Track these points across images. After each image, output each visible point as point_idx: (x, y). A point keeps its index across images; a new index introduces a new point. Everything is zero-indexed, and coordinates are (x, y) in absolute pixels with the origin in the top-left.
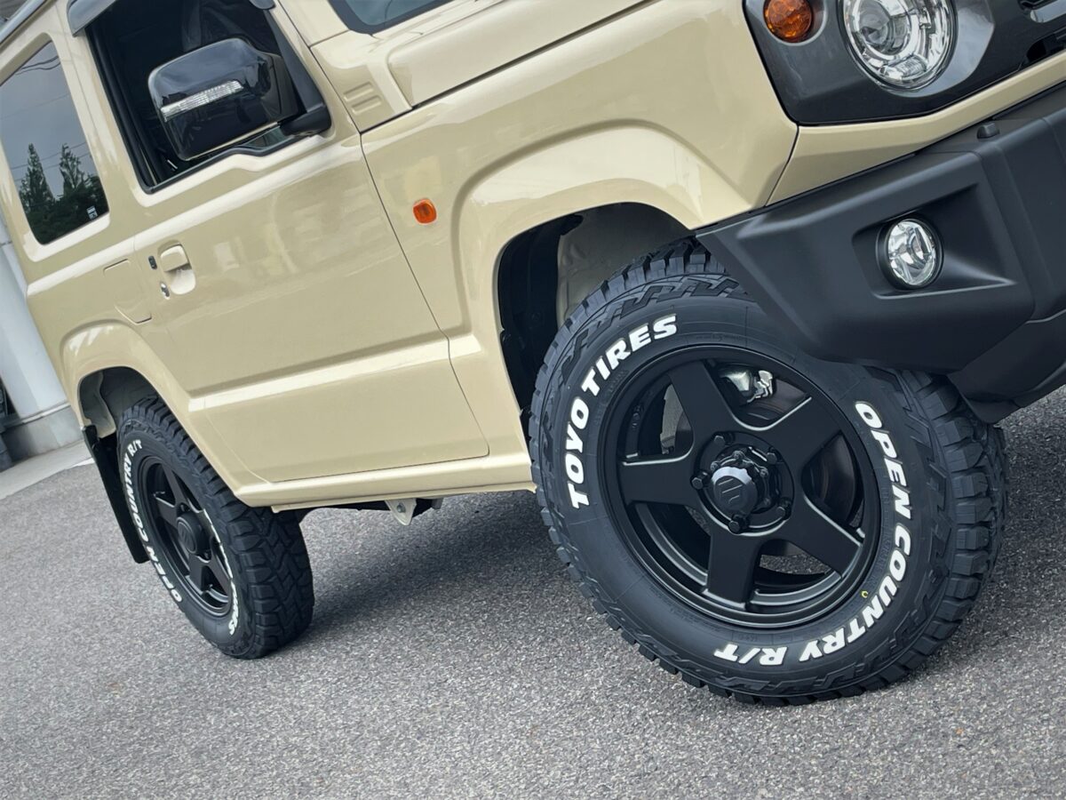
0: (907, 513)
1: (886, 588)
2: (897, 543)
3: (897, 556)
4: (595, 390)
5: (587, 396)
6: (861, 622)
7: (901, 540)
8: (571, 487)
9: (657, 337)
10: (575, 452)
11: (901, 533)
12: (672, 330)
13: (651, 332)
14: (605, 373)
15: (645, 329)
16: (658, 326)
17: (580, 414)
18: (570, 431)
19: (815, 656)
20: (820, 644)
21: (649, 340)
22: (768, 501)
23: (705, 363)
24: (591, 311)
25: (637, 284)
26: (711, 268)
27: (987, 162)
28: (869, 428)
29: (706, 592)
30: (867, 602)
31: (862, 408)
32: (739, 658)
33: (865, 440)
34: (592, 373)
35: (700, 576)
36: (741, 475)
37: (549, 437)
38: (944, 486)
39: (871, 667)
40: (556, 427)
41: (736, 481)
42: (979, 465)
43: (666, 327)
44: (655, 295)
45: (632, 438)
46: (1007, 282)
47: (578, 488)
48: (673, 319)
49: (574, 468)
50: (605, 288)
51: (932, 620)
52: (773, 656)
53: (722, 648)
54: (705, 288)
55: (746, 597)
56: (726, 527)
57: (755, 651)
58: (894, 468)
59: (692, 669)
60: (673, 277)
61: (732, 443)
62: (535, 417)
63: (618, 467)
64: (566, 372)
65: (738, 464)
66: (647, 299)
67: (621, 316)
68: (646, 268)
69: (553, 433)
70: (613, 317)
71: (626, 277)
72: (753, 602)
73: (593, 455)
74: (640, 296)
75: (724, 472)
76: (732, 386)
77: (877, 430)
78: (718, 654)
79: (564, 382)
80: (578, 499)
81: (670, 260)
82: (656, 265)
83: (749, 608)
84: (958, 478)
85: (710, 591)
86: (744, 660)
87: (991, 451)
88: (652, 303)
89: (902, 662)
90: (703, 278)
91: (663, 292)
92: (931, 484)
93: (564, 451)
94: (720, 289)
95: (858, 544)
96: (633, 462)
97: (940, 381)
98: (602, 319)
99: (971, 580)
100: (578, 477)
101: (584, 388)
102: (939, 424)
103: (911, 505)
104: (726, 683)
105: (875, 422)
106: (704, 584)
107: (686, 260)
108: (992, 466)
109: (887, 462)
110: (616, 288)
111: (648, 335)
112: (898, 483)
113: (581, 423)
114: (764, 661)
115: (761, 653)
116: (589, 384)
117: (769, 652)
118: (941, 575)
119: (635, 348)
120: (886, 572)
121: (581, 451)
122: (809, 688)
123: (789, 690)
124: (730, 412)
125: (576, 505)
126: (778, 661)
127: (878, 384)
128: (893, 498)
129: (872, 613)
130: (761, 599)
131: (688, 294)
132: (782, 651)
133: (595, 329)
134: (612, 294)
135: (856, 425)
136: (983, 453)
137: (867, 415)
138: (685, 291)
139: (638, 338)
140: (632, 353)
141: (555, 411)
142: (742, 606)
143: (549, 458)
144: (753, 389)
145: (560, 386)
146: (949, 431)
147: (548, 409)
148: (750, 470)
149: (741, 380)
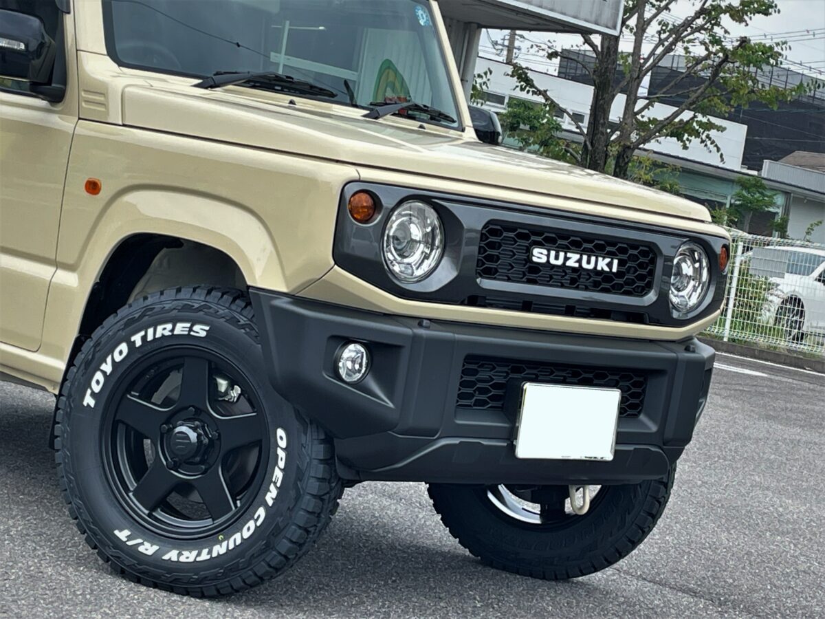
0: (270, 502)
1: (235, 540)
2: (256, 517)
3: (251, 524)
4: (139, 343)
5: (131, 345)
6: (210, 552)
7: (259, 516)
8: (89, 392)
9: (192, 333)
10: (104, 373)
11: (261, 512)
12: (203, 334)
13: (191, 329)
14: (150, 338)
15: (188, 325)
16: (197, 328)
17: (121, 353)
18: (109, 359)
19: (173, 559)
20: (180, 554)
21: (186, 333)
22: (198, 459)
23: (210, 362)
24: (163, 298)
25: (198, 299)
26: (245, 312)
27: (415, 338)
28: (277, 446)
29: (131, 494)
30: (220, 542)
31: (280, 432)
32: (127, 541)
33: (272, 450)
34: (143, 333)
35: (132, 484)
36: (193, 436)
37: (93, 355)
38: (298, 497)
39: (200, 581)
40: (102, 352)
41: (187, 437)
42: (323, 497)
43: (200, 330)
44: (205, 310)
45: (142, 383)
46: (391, 405)
47: (93, 395)
48: (207, 328)
49: (98, 382)
50: (179, 290)
51: (250, 570)
52: (148, 549)
53: (121, 530)
54: (234, 321)
55: (152, 509)
56: (165, 463)
57: (140, 541)
58: (278, 475)
59: (95, 534)
60: (222, 306)
61: (197, 416)
62: (92, 340)
63: (124, 396)
64: (127, 325)
65: (194, 429)
66: (199, 310)
67: (179, 311)
68: (209, 292)
69: (98, 355)
70: (174, 309)
71: (194, 291)
72: (154, 514)
73: (114, 380)
74: (196, 306)
75: (184, 429)
76: (216, 385)
77: (282, 448)
78: (116, 532)
79: (123, 329)
80: (89, 401)
81: (225, 296)
82: (216, 294)
83: (149, 515)
84: (308, 497)
85: (133, 495)
86: (129, 543)
87: (333, 495)
88: (201, 313)
89: (219, 587)
90: (237, 316)
91: (211, 310)
92: (292, 493)
93: (98, 369)
94: (243, 327)
95: (234, 508)
96: (133, 397)
97: (328, 441)
98: (167, 306)
99: (283, 558)
100: (97, 389)
101: (133, 339)
102: (315, 462)
103: (275, 500)
104: (110, 552)
105: (283, 444)
106: (132, 489)
107: (234, 300)
108: (329, 502)
109: (276, 468)
110: (186, 294)
111: (188, 329)
112: (275, 483)
113: (118, 358)
114: (141, 549)
115: (142, 544)
116: (137, 339)
117: (147, 545)
118: (268, 546)
119: (176, 332)
120: (240, 530)
121: (108, 374)
122: (157, 576)
123: (145, 573)
124: (207, 397)
125: (85, 404)
126: (150, 552)
127: (296, 424)
128: (268, 490)
129: (220, 549)
130: (159, 514)
131: (223, 320)
132: (155, 548)
133: (160, 310)
134: (181, 296)
135: (272, 440)
136: (328, 493)
137: (281, 438)
138: (223, 317)
139: (181, 328)
140: (173, 335)
141: (107, 343)
142: (147, 512)
143: (86, 369)
144: (226, 393)
145: (119, 331)
146: (319, 470)
147: (104, 340)
148: (199, 436)
149: (223, 384)
